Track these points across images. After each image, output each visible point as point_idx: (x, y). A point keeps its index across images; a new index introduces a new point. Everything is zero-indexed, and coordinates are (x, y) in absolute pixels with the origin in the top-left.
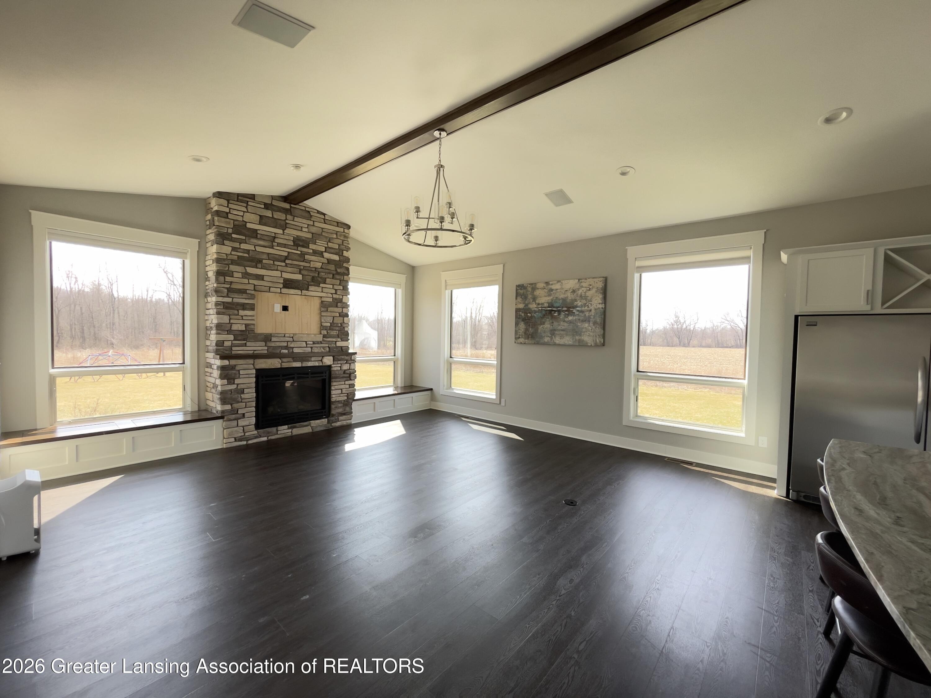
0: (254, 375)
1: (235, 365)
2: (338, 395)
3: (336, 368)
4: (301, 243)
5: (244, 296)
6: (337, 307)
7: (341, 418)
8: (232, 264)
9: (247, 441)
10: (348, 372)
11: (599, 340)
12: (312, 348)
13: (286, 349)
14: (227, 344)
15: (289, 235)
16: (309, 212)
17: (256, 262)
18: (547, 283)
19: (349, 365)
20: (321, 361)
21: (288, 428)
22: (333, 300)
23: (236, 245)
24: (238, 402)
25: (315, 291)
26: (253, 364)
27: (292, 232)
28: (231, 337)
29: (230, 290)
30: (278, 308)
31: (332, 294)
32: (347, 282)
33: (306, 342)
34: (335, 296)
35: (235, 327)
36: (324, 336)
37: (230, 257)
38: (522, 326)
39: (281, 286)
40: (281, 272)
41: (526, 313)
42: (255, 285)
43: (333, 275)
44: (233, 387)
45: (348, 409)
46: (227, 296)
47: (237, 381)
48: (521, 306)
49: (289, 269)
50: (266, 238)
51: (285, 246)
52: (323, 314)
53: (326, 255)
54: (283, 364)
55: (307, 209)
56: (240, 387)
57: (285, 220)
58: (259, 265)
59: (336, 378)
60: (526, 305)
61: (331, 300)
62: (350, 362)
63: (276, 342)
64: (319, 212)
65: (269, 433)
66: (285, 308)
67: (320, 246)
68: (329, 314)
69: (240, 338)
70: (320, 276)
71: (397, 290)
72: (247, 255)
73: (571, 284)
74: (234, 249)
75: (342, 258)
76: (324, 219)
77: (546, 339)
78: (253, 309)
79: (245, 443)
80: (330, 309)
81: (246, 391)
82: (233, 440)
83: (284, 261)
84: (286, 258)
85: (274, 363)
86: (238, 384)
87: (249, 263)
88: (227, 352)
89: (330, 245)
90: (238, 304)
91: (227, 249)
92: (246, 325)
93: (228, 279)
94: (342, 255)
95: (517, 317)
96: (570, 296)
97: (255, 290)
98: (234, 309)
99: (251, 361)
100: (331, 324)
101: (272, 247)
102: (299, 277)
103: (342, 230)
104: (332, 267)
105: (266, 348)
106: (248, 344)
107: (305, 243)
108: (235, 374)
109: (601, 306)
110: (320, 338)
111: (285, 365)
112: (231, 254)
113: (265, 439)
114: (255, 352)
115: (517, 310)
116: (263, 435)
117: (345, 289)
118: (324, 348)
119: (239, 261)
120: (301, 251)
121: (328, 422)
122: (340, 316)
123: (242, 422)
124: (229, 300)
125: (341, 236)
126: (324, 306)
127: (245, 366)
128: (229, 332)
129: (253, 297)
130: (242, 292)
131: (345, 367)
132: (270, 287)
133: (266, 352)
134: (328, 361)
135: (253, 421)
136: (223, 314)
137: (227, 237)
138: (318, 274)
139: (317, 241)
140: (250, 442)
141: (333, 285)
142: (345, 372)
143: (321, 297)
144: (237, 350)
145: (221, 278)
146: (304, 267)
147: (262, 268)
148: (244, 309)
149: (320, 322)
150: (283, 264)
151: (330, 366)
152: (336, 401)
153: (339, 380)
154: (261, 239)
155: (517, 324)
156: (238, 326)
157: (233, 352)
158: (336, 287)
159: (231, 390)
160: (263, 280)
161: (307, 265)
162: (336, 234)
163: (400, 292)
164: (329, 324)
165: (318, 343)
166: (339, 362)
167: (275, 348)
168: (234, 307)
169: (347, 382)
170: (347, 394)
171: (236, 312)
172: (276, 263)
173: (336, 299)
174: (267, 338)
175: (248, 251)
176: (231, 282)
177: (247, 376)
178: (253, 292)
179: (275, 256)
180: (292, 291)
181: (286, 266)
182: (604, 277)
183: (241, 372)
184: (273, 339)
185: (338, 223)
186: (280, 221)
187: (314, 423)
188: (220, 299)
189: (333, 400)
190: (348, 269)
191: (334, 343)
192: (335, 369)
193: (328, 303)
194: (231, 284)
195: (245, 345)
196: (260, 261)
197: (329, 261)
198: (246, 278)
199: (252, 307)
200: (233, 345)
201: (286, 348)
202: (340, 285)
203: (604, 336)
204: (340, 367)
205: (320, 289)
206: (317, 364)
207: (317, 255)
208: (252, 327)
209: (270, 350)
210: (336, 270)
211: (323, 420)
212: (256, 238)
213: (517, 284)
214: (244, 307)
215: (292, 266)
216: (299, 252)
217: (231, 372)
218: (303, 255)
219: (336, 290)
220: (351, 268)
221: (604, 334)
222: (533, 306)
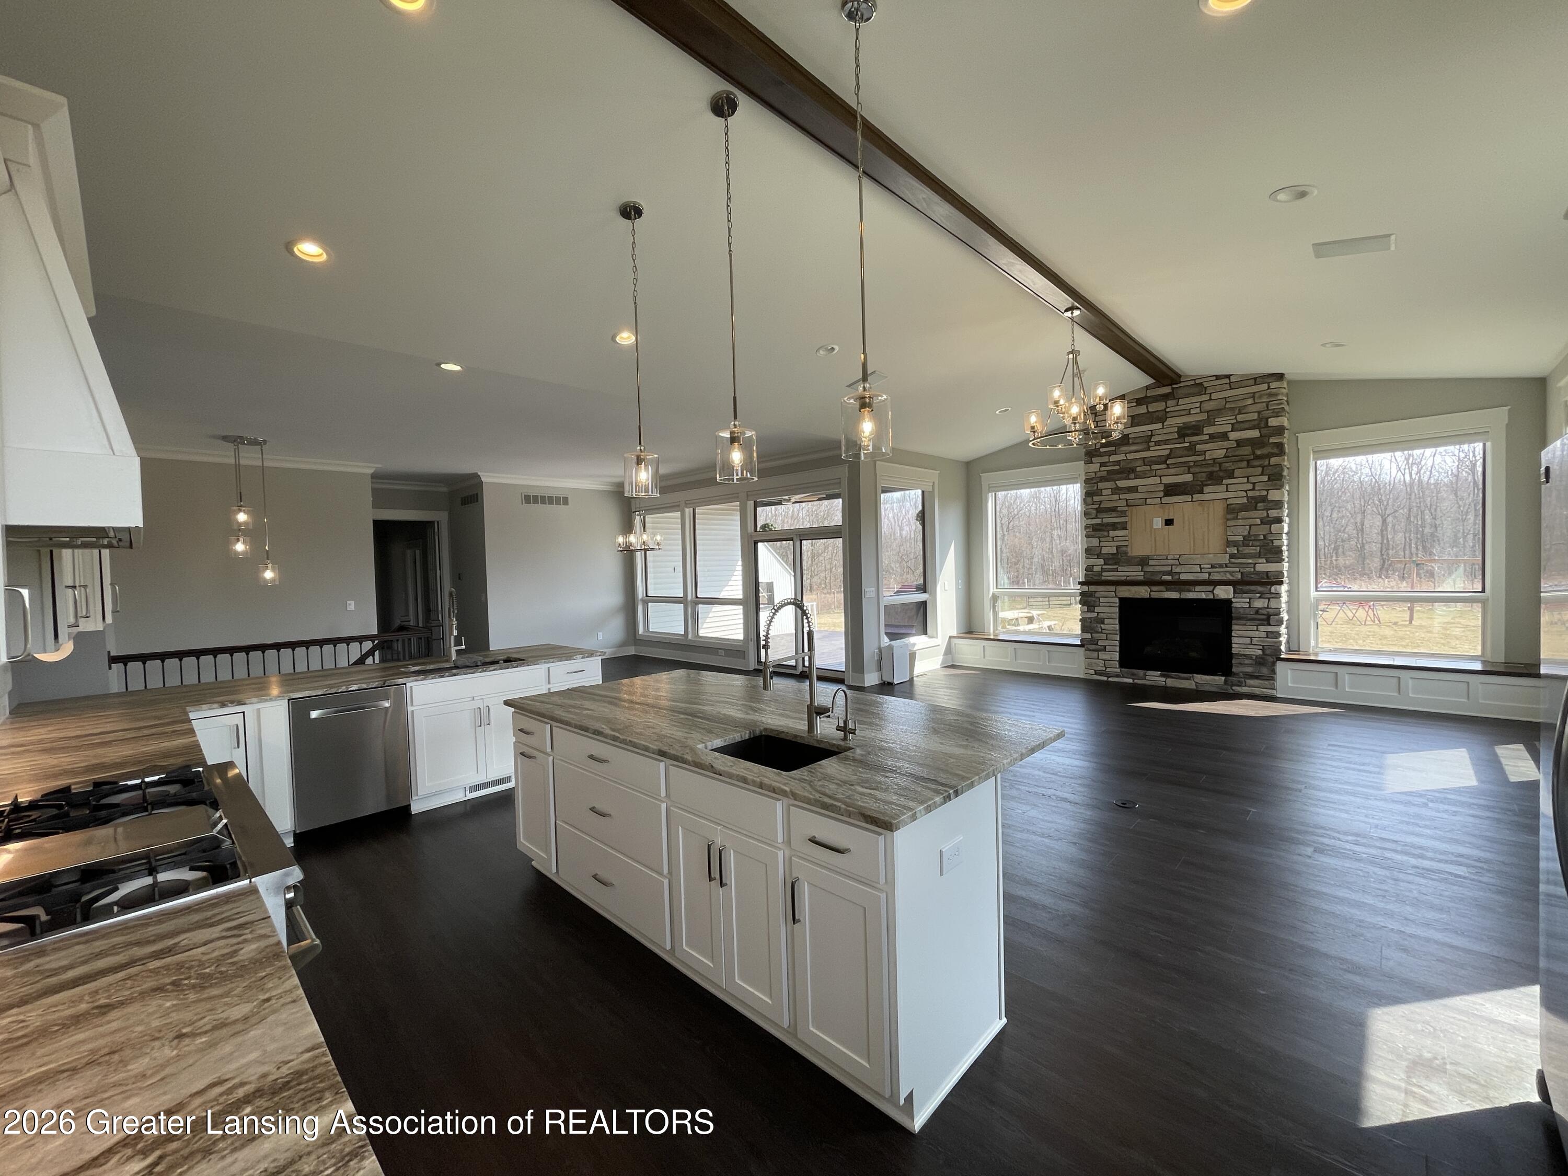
0: (1117, 605)
1: (1095, 592)
2: (1245, 646)
3: (1240, 603)
4: (1189, 432)
5: (1114, 514)
6: (1256, 509)
7: (1249, 681)
8: (1101, 481)
9: (1108, 677)
10: (1264, 612)
12: (1210, 574)
13: (1169, 575)
14: (1097, 569)
15: (1171, 426)
16: (1201, 384)
17: (1127, 471)
19: (1267, 600)
20: (1212, 592)
21: (1162, 676)
22: (1248, 500)
23: (1105, 459)
24: (1098, 632)
25: (1214, 493)
26: (1115, 592)
27: (1174, 422)
28: (1101, 561)
29: (1099, 510)
30: (1158, 523)
31: (1246, 491)
33: (1200, 565)
34: (1250, 494)
35: (1104, 551)
36: (1232, 556)
37: (1099, 475)
39: (1162, 494)
40: (1160, 477)
42: (1127, 500)
43: (1248, 461)
44: (1094, 615)
45: (1265, 671)
46: (1096, 517)
47: (1097, 609)
49: (1172, 471)
50: (1138, 441)
51: (1165, 442)
52: (1229, 523)
53: (1234, 436)
54: (1152, 593)
55: (1197, 381)
56: (1101, 615)
57: (1165, 409)
58: (1132, 476)
59: (1239, 618)
61: (1245, 500)
62: (1269, 596)
63: (1155, 566)
64: (1218, 377)
65: (1133, 674)
66: (1169, 522)
67: (1223, 425)
68: (1240, 522)
69: (1110, 562)
70: (1223, 468)
72: (1118, 467)
74: (1102, 465)
75: (1265, 431)
76: (1230, 383)
78: (1125, 528)
79: (1106, 678)
80: (1241, 515)
81: (1106, 621)
82: (1093, 672)
83: (1165, 462)
84: (1168, 457)
85: (1143, 592)
86: (1098, 613)
87: (1119, 476)
88: (1096, 578)
89: (1240, 418)
90: (1108, 525)
91: (1095, 467)
92: (1118, 547)
93: (1096, 499)
94: (1267, 426)
97: (1127, 505)
98: (1104, 531)
99: (1112, 588)
100: (1244, 537)
101: (1148, 449)
102: (1188, 478)
103: (1265, 386)
104: (1247, 450)
105: (1142, 573)
106: (1120, 568)
107: (1196, 429)
108: (1094, 601)
110: (1225, 559)
111: (1155, 595)
112: (1100, 471)
113: (1131, 681)
114: (1128, 578)
116: (1125, 675)
117: (1276, 479)
118: (1231, 573)
119: (1110, 476)
120: (1190, 443)
121: (1226, 681)
122: (1262, 523)
123: (1103, 655)
124: (1098, 521)
125: (1260, 397)
126: (1232, 511)
127: (1106, 594)
128: (1099, 556)
129: (1123, 514)
130: (1114, 509)
131: (1259, 604)
132: (1146, 499)
133: (1142, 578)
134: (1224, 592)
135: (1117, 656)
136: (1093, 537)
137: (1095, 453)
138: (1220, 466)
139: (1216, 420)
140: (1110, 679)
141: (1248, 477)
142: (1257, 612)
143: (1226, 499)
144: (1107, 576)
145: (1089, 500)
146: (1194, 462)
147: (1135, 478)
148: (1114, 530)
149: (1225, 537)
150: (1164, 466)
151: (1228, 602)
152: (1237, 654)
153: (1244, 622)
154: (1133, 444)
156: (1109, 549)
157: (1103, 578)
158: (1252, 479)
159: (1090, 618)
160: (1137, 491)
161: (1202, 458)
162: (1253, 397)
164: (1241, 538)
165: (1221, 566)
166: (1245, 595)
167: (1153, 573)
168: (1104, 528)
169: (1261, 628)
170: (1263, 646)
171: (1106, 534)
172: (1154, 467)
173: (1252, 498)
174: (1143, 561)
175: (1118, 463)
176: (1101, 502)
177: (1108, 604)
178: (1126, 508)
179: (1153, 459)
180: (1175, 499)
181: (1168, 467)
183: (1102, 600)
184: (1151, 562)
185: (1255, 379)
186: (1157, 414)
187: (1200, 678)
188: (1090, 522)
189: (1234, 651)
190: (1280, 445)
191: (1252, 566)
192: (1238, 605)
193: (1237, 506)
194: (1100, 505)
195: (1116, 570)
196: (1133, 470)
197: (1240, 443)
198: (1116, 494)
199: (1124, 526)
200: (1103, 570)
201: (1170, 573)
202: (1262, 474)
205: (1224, 488)
206: (1203, 596)
207: (1217, 440)
208: (1124, 549)
209: (1148, 576)
210: (1254, 453)
211: (1217, 678)
212: (1128, 444)
214: (1114, 527)
215: (1177, 465)
216: (1188, 444)
217: (1090, 599)
218: (1192, 446)
219: (1254, 484)
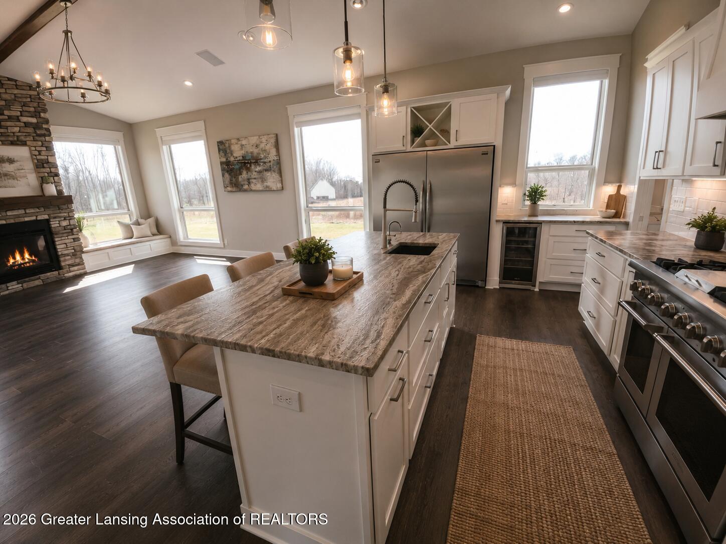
2: (64, 249)
7: (72, 269)
10: (69, 227)
11: (279, 185)
18: (238, 139)
19: (68, 221)
21: (18, 284)
32: (50, 142)
38: (227, 175)
41: (227, 165)
43: (33, 137)
45: (78, 260)
48: (224, 160)
60: (227, 159)
62: (69, 218)
71: (116, 146)
73: (254, 140)
75: (40, 120)
77: (246, 187)
89: (25, 109)
94: (40, 117)
95: (223, 170)
96: (256, 151)
104: (31, 130)
109: (276, 158)
115: (222, 163)
117: (49, 148)
121: (58, 274)
131: (65, 223)
141: (35, 147)
142: (65, 228)
153: (60, 235)
155: (223, 176)
158: (38, 149)
163: (119, 148)
169: (69, 237)
170: (74, 247)
182: (274, 134)
187: (44, 276)
189: (60, 254)
190: (48, 130)
192: (54, 226)
197: (27, 124)
202: (43, 146)
203: (282, 182)
204: (59, 223)
210: (36, 133)
211: (54, 273)
213: (218, 141)
219: (39, 151)
220: (52, 128)
221: (282, 180)
222: (232, 159)
